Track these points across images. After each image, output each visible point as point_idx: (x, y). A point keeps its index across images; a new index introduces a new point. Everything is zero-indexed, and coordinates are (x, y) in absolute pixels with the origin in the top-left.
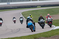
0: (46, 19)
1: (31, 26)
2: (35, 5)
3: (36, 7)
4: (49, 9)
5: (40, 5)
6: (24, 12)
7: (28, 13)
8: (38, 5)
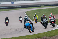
0: (49, 19)
1: (29, 26)
2: (38, 5)
3: (40, 6)
4: (53, 8)
5: (43, 5)
6: (28, 12)
7: (31, 13)
8: (41, 5)
